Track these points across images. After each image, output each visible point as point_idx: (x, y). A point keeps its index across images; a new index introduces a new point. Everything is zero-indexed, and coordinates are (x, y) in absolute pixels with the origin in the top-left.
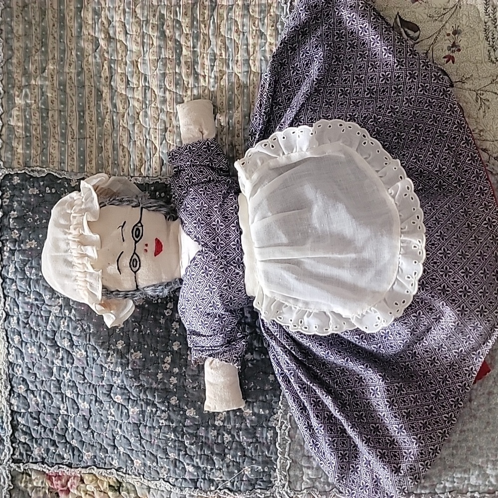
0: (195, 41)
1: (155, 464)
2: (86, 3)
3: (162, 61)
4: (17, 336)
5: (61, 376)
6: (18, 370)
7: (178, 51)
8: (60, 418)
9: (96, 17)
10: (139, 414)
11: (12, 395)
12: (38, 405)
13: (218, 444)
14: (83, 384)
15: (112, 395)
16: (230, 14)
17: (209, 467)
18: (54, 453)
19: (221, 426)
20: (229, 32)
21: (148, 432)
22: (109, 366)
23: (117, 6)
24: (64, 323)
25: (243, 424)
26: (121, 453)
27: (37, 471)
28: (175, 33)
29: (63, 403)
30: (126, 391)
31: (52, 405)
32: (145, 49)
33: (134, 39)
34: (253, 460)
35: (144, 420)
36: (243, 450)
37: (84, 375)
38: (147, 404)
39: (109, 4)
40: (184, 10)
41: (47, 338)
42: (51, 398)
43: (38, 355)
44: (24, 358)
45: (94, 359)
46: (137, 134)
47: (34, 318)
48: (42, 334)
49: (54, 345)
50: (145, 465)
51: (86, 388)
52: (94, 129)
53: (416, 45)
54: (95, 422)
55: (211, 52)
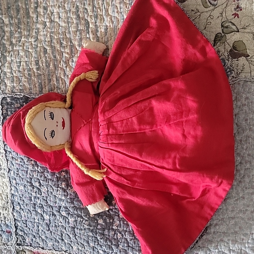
0: (96, 19)
1: (83, 249)
2: (40, 4)
3: (79, 31)
4: (14, 180)
5: (36, 201)
6: (16, 198)
7: (87, 26)
8: (35, 224)
9: (45, 11)
10: (74, 222)
11: (14, 211)
12: (25, 217)
13: (115, 239)
14: (46, 205)
15: (61, 211)
16: (113, 2)
17: (111, 252)
18: (35, 241)
19: (116, 229)
20: (113, 13)
21: (79, 232)
22: (59, 196)
23: (56, 4)
24: (35, 174)
25: (128, 229)
26: (66, 243)
27: (28, 250)
28: (85, 16)
29: (36, 216)
30: (67, 210)
31: (32, 217)
32: (69, 25)
33: (63, 20)
34: (133, 248)
35: (77, 225)
36: (128, 243)
37: (47, 201)
38: (78, 216)
39: (51, 4)
40: (89, 3)
41: (28, 182)
42: (31, 213)
43: (24, 190)
44: (18, 192)
45: (51, 192)
46: (68, 71)
47: (21, 172)
48: (25, 179)
49: (32, 185)
50: (79, 249)
51: (48, 208)
52: (45, 70)
53: (216, 9)
54: (52, 226)
55: (105, 25)
